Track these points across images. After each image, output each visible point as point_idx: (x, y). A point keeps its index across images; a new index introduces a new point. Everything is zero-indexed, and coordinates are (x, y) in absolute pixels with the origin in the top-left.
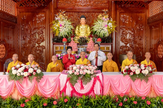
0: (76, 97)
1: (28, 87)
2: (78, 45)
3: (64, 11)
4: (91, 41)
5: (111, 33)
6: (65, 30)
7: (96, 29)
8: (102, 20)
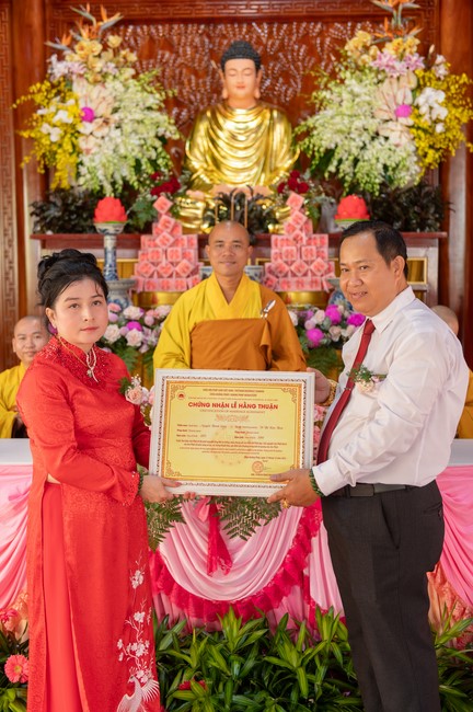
0: (177, 629)
3: (109, 16)
4: (292, 218)
6: (117, 146)
7: (329, 135)
8: (375, 68)
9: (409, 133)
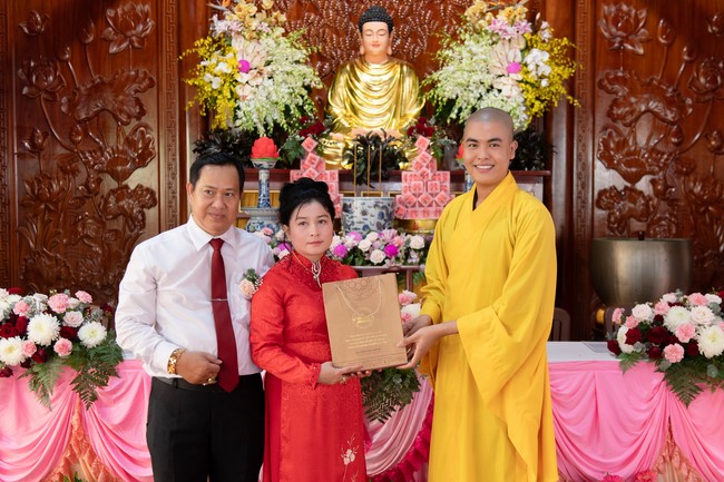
1: (27, 428)
2: (346, 184)
5: (545, 113)
6: (269, 94)
7: (451, 88)
8: (490, 31)
9: (518, 86)
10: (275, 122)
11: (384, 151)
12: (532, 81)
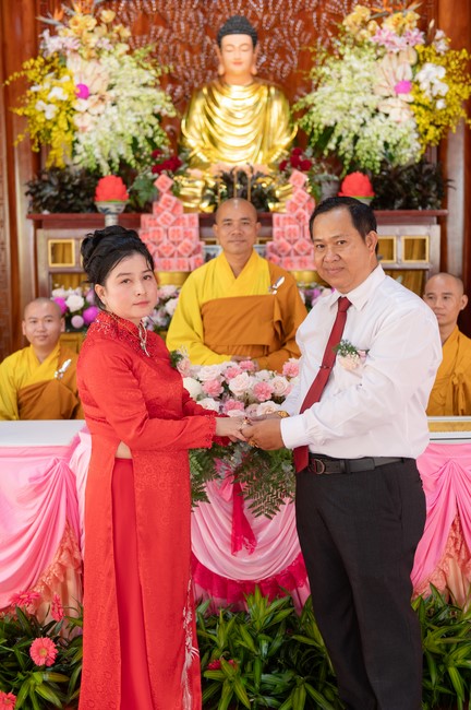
0: (202, 609)
2: (206, 230)
4: (294, 196)
5: (440, 141)
6: (113, 123)
7: (329, 112)
8: (374, 44)
9: (409, 109)
10: (121, 157)
11: (252, 189)
12: (426, 103)
